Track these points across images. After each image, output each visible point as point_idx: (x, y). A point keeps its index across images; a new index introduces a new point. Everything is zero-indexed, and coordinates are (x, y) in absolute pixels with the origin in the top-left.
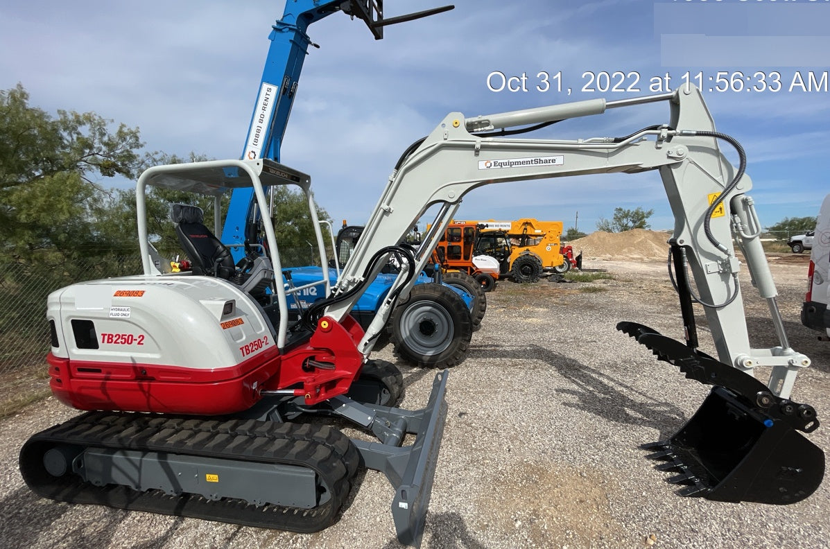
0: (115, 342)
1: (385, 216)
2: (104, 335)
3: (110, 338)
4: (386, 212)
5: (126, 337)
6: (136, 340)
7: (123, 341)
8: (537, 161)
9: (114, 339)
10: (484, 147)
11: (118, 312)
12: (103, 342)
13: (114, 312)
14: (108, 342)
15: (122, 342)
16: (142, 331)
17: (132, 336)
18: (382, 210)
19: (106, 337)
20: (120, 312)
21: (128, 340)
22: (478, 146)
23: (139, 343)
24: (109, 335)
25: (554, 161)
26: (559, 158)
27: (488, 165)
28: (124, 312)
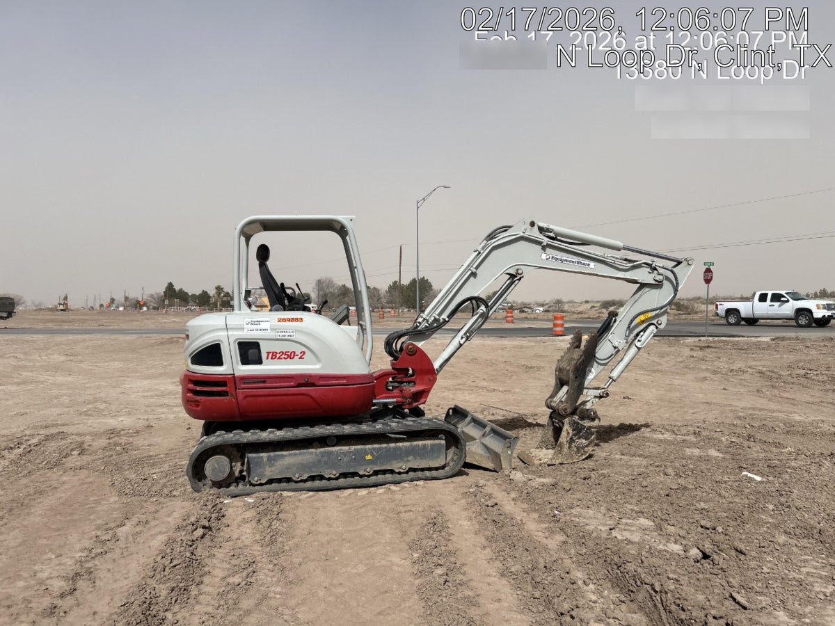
0: (279, 358)
1: (472, 278)
2: (268, 353)
3: (274, 355)
4: (474, 274)
5: (289, 354)
6: (297, 355)
7: (286, 357)
8: (579, 263)
9: (278, 355)
10: (549, 246)
11: (284, 334)
12: (267, 358)
13: (281, 334)
14: (272, 358)
15: (284, 358)
16: (303, 347)
17: (294, 352)
18: (470, 272)
19: (270, 355)
20: (286, 334)
21: (290, 356)
22: (545, 244)
23: (300, 358)
24: (273, 353)
25: (589, 265)
26: (592, 264)
27: (548, 257)
28: (289, 334)
